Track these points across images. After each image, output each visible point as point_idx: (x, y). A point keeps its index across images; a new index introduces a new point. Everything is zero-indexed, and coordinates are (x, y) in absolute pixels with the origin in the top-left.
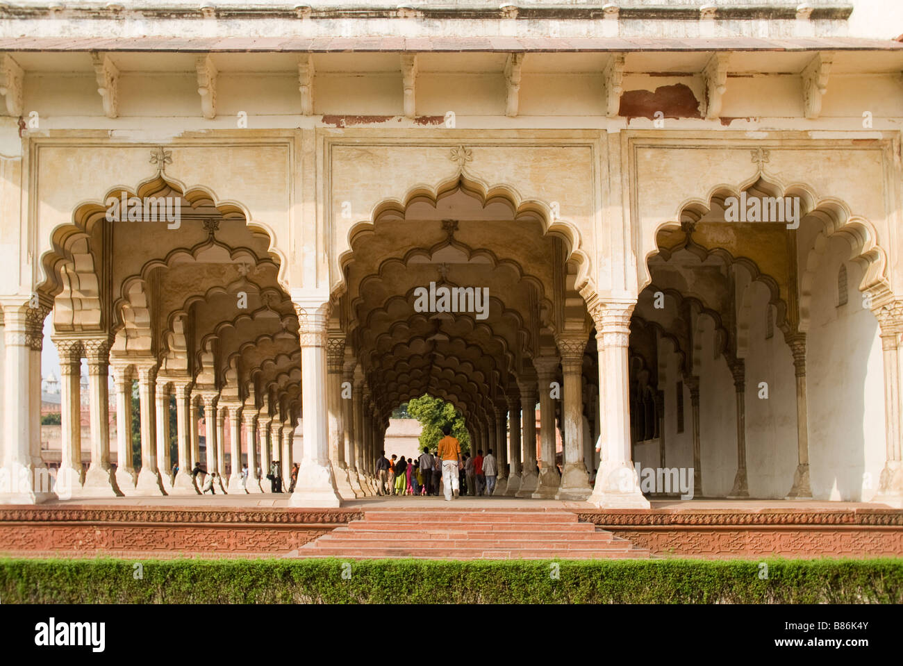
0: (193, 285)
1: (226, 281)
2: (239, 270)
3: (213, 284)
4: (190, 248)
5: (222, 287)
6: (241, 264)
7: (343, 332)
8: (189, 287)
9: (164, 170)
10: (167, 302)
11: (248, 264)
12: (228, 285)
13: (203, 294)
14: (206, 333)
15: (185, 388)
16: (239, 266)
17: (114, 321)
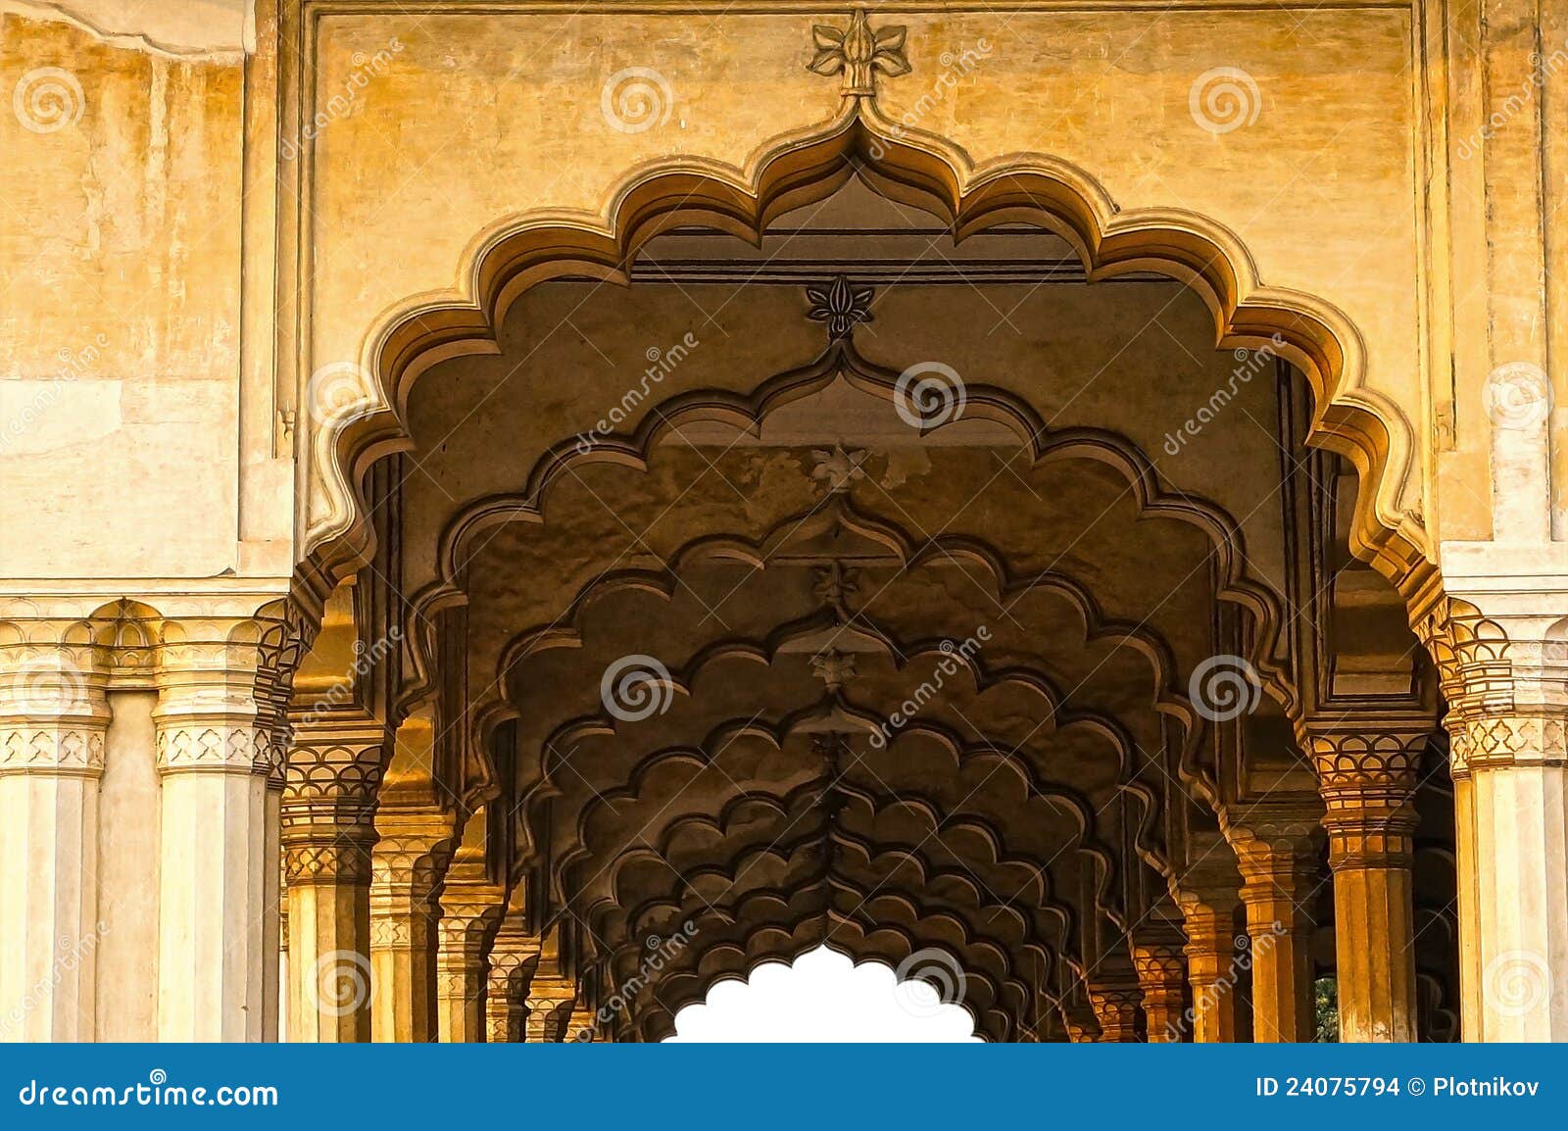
0: (610, 533)
1: (758, 514)
2: (819, 472)
3: (700, 528)
4: (746, 390)
5: (741, 539)
6: (829, 449)
7: (1422, 708)
8: (595, 539)
9: (873, 97)
10: (496, 594)
11: (856, 449)
12: (772, 530)
13: (659, 563)
14: (567, 715)
15: (469, 931)
16: (818, 455)
17: (408, 672)
